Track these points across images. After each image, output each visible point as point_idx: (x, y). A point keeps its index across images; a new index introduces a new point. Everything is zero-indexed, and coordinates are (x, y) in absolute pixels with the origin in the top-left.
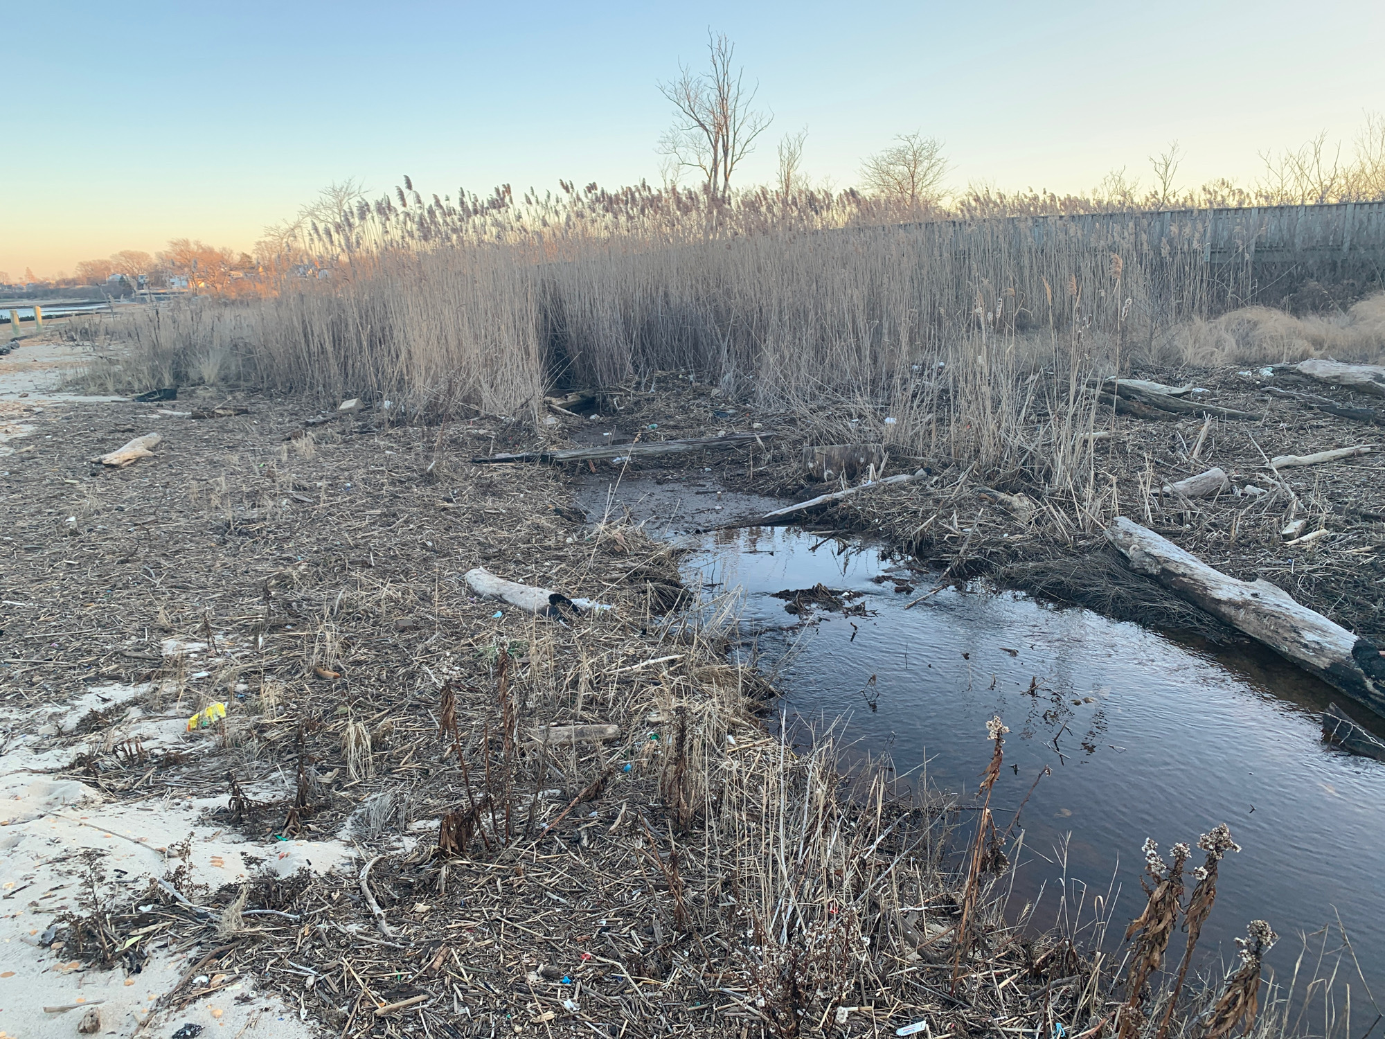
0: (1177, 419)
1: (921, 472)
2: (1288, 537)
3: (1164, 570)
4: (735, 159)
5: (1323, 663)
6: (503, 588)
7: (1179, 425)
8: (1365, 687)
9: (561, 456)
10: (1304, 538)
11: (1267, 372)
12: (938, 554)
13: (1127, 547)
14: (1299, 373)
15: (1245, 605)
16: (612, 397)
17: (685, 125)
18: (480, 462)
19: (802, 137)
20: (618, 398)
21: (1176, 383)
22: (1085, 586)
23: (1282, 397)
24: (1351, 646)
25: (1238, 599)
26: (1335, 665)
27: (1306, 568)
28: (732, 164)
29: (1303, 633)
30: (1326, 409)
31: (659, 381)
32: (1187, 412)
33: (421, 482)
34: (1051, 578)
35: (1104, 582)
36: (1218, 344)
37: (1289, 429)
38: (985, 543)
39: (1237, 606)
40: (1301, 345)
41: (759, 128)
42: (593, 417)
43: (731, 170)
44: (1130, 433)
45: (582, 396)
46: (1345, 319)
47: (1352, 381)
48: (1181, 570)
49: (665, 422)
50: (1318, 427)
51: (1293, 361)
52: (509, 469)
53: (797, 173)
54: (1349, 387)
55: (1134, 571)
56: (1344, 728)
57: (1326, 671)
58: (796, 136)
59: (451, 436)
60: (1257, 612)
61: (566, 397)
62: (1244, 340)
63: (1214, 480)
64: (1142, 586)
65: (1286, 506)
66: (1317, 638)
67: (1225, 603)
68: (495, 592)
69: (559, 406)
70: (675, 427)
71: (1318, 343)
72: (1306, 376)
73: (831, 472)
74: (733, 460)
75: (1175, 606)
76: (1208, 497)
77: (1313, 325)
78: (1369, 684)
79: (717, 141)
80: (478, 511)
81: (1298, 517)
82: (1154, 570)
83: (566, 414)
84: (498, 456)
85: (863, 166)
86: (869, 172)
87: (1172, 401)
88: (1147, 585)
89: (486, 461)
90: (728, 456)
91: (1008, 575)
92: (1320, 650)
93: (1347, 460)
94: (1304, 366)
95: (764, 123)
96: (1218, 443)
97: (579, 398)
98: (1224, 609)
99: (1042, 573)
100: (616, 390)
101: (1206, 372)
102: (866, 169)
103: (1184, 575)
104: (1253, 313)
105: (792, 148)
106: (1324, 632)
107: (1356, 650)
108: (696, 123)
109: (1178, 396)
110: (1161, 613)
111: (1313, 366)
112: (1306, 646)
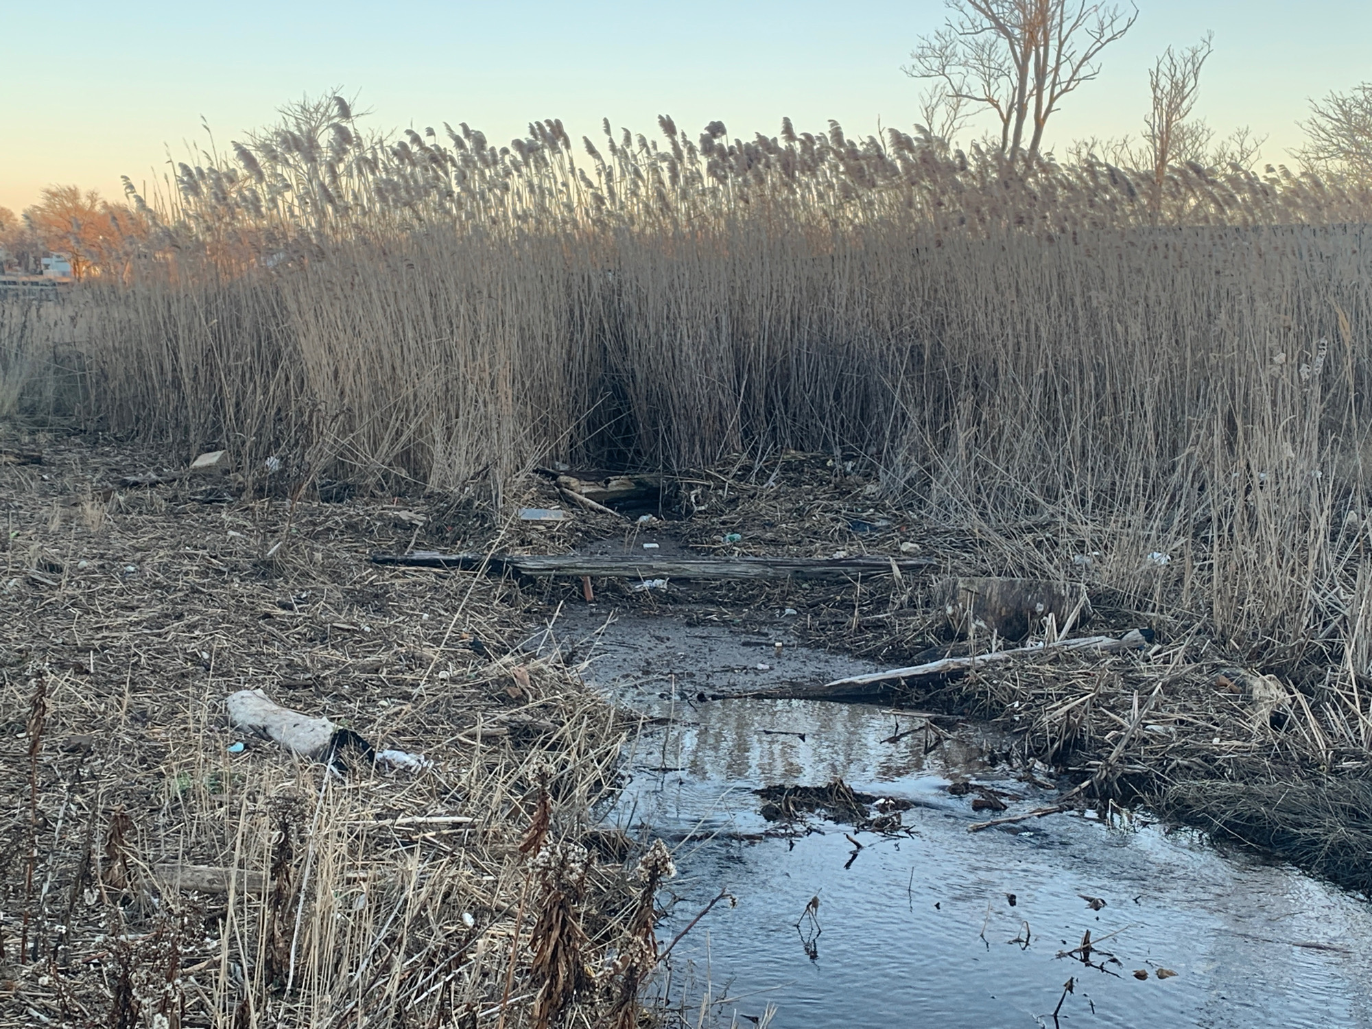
1: (1134, 634)
4: (1057, 90)
6: (273, 717)
9: (530, 564)
12: (1082, 760)
16: (691, 487)
17: (967, 24)
18: (385, 562)
19: (1200, 55)
20: (699, 491)
28: (1052, 100)
31: (788, 467)
33: (252, 574)
34: (1247, 808)
38: (1174, 751)
41: (1108, 34)
42: (643, 518)
43: (1049, 111)
45: (639, 483)
49: (757, 532)
52: (429, 576)
53: (1183, 122)
58: (1189, 54)
59: (351, 516)
61: (608, 482)
68: (258, 722)
69: (587, 495)
70: (774, 542)
73: (982, 624)
74: (843, 601)
79: (1026, 57)
80: (323, 623)
83: (592, 509)
84: (420, 555)
85: (1316, 116)
86: (1329, 127)
89: (392, 562)
90: (837, 593)
91: (1180, 800)
95: (1119, 25)
97: (632, 486)
100: (699, 476)
102: (1322, 122)
105: (1179, 75)
108: (987, 23)
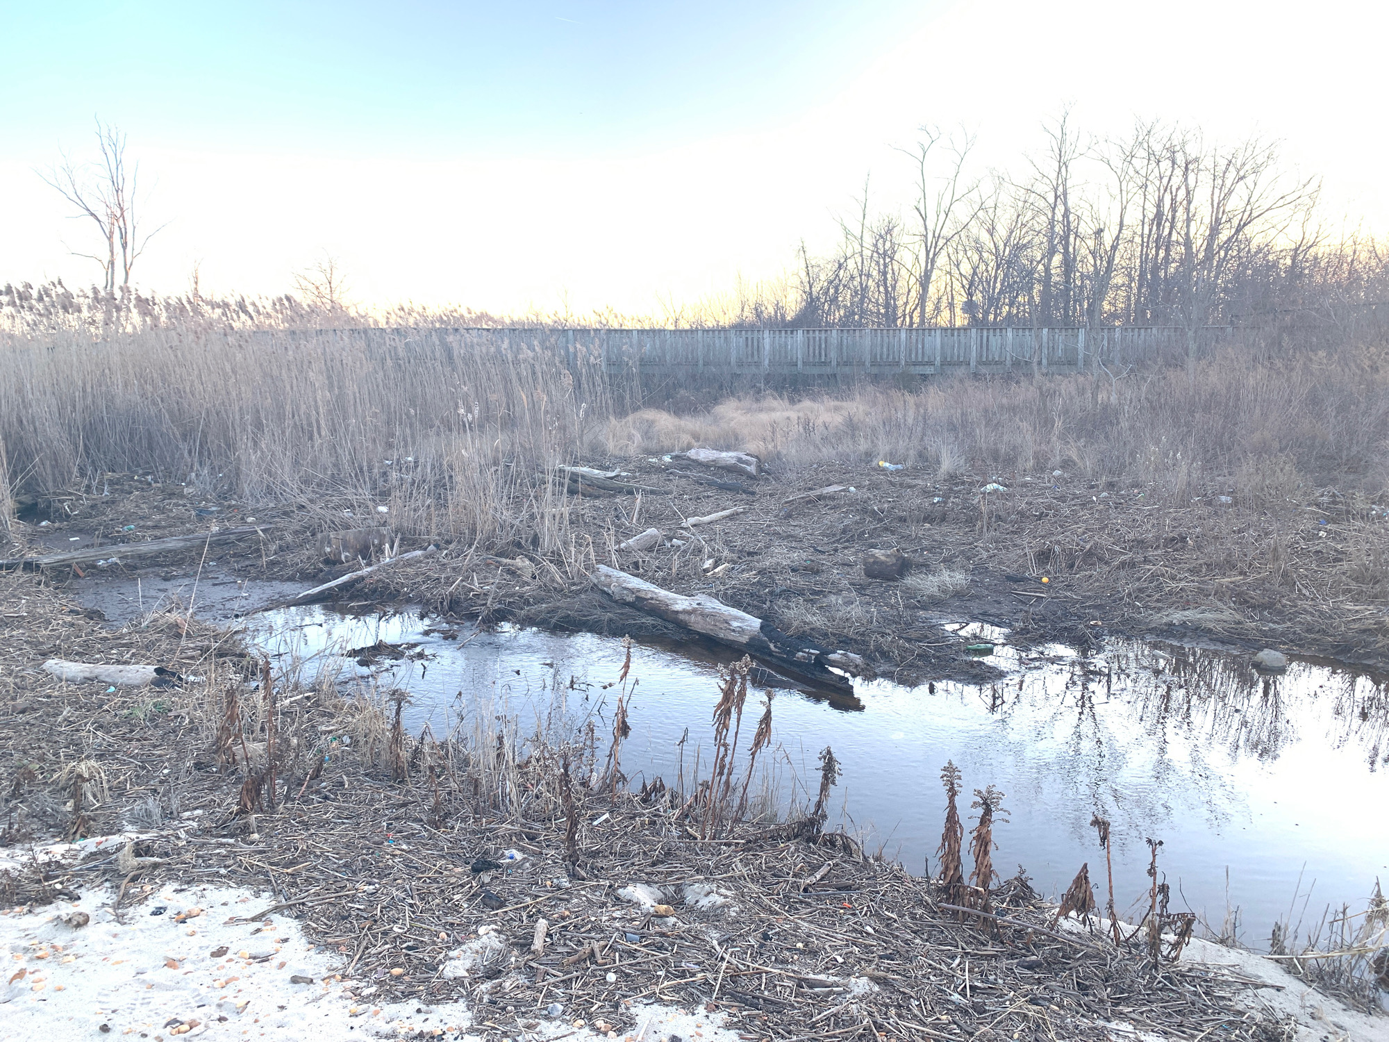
0: (614, 496)
1: (431, 548)
2: (706, 571)
3: (637, 597)
4: (136, 253)
5: (744, 639)
7: (617, 500)
8: (770, 649)
9: (45, 561)
10: (716, 570)
11: (667, 459)
12: (467, 609)
13: (609, 586)
14: (689, 459)
15: (694, 611)
16: (62, 502)
20: (68, 503)
21: (607, 469)
22: (585, 616)
23: (680, 477)
24: (759, 626)
25: (689, 608)
26: (752, 639)
27: (722, 588)
28: (133, 258)
29: (731, 622)
30: (711, 484)
31: (111, 483)
32: (620, 491)
34: (561, 613)
35: (599, 611)
36: (630, 437)
37: (690, 499)
38: (503, 596)
39: (689, 613)
40: (686, 438)
42: (44, 523)
43: (131, 264)
44: (586, 507)
46: (709, 418)
47: (723, 463)
48: (649, 596)
49: (142, 523)
50: (708, 497)
51: (683, 450)
54: (723, 468)
55: (616, 602)
56: (763, 673)
57: (747, 644)
60: (702, 615)
62: (647, 435)
63: (652, 537)
64: (624, 611)
65: (700, 551)
66: (739, 624)
67: (681, 612)
68: (86, 675)
70: (155, 527)
71: (696, 437)
72: (694, 461)
73: (348, 554)
74: (236, 553)
75: (649, 621)
76: (650, 549)
77: (690, 423)
78: (772, 646)
79: (112, 233)
81: (709, 557)
82: (630, 599)
87: (608, 482)
88: (627, 610)
90: (229, 550)
91: (526, 617)
92: (742, 631)
93: (731, 517)
94: (692, 454)
96: (647, 511)
98: (681, 617)
99: (552, 611)
100: (64, 494)
101: (625, 460)
103: (652, 599)
104: (649, 414)
106: (743, 620)
107: (762, 628)
109: (611, 478)
110: (641, 627)
111: (697, 453)
112: (734, 631)
